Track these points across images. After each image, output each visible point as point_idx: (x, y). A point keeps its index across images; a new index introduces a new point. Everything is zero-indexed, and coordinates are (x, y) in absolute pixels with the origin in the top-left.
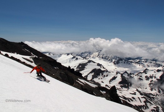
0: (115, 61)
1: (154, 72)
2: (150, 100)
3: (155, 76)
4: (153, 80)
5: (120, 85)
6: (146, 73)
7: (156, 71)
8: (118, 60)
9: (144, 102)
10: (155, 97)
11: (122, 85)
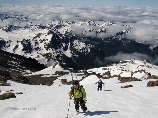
0: (6, 29)
1: (46, 35)
2: (50, 59)
3: (47, 38)
4: (47, 42)
5: (23, 52)
6: (40, 37)
7: (47, 34)
8: (9, 27)
9: (48, 61)
10: (51, 55)
11: (25, 51)
